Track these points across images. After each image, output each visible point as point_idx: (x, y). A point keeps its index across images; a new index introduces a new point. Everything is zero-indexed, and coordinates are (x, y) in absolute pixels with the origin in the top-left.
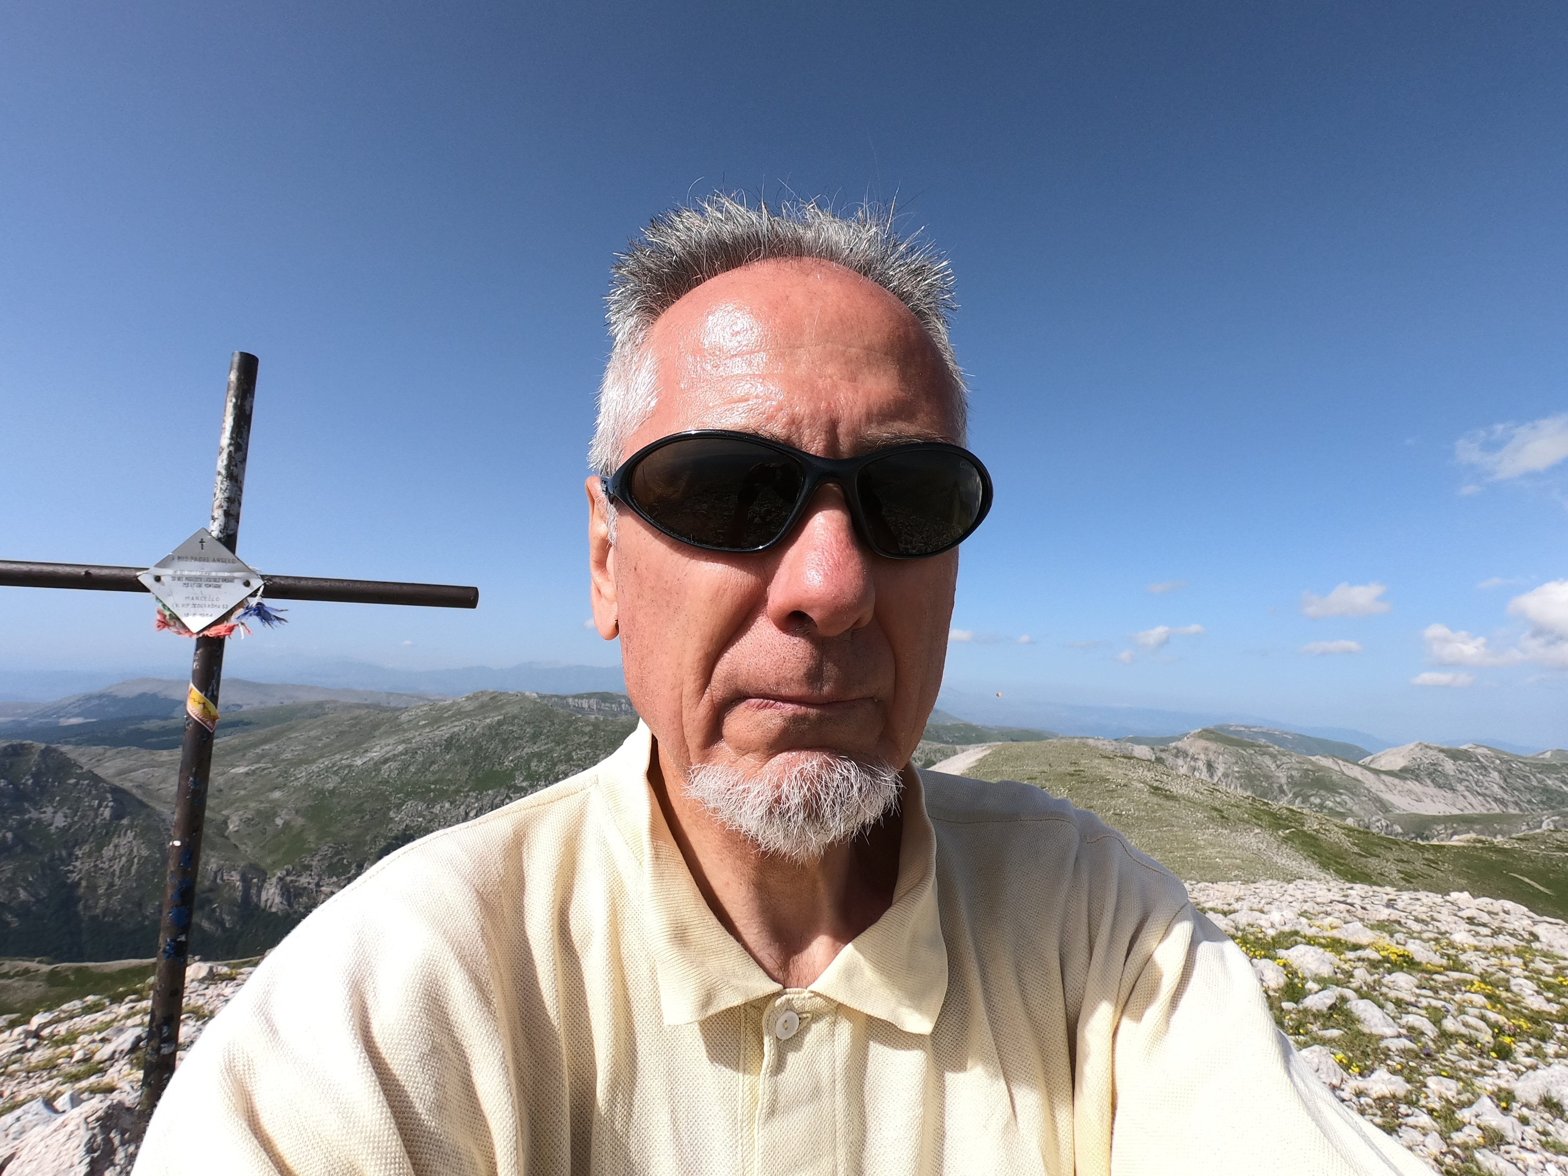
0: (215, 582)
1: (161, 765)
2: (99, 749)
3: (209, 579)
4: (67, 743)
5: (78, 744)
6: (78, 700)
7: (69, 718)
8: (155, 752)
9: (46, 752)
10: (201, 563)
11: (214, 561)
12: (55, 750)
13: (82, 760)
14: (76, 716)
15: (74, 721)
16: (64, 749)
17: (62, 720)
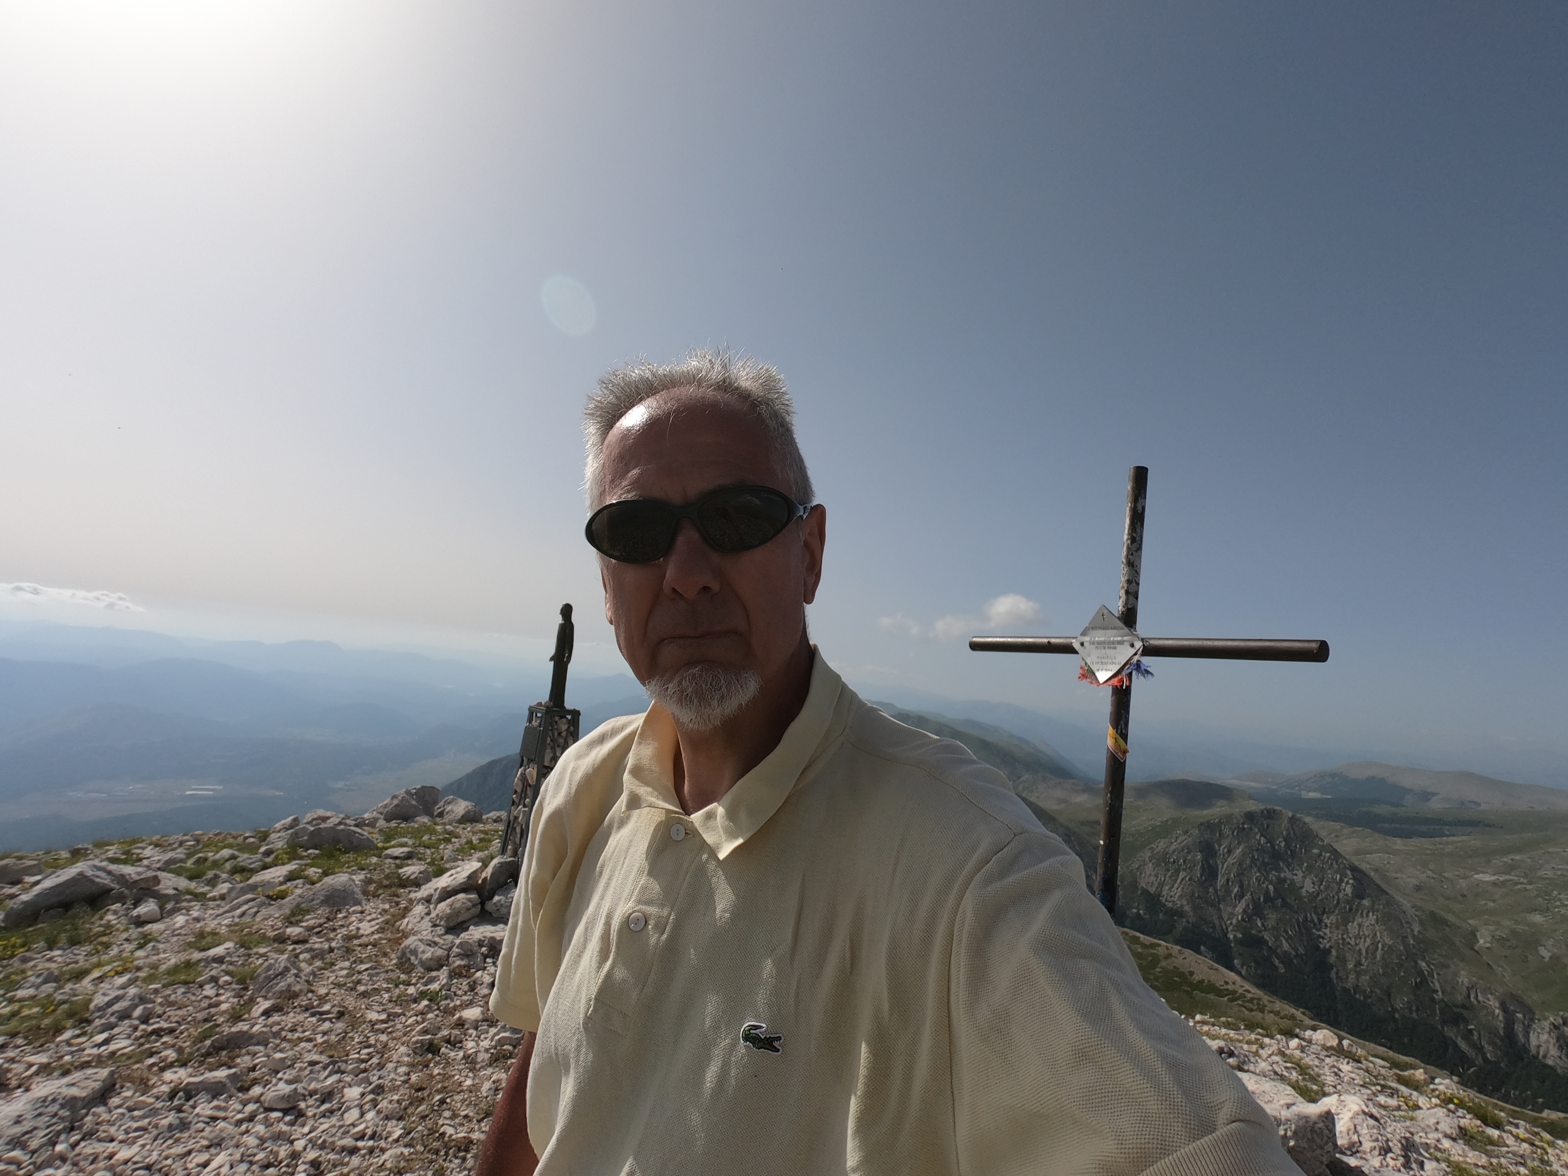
0: (1113, 645)
1: (1396, 853)
2: (1337, 826)
3: (1109, 643)
4: (1309, 815)
5: (1317, 817)
6: (1316, 776)
7: (1310, 791)
8: (1388, 838)
9: (1293, 820)
10: (1104, 631)
11: (1111, 629)
12: (1299, 820)
13: (1323, 833)
14: (1315, 791)
15: (1312, 795)
16: (1308, 819)
17: (1303, 793)
